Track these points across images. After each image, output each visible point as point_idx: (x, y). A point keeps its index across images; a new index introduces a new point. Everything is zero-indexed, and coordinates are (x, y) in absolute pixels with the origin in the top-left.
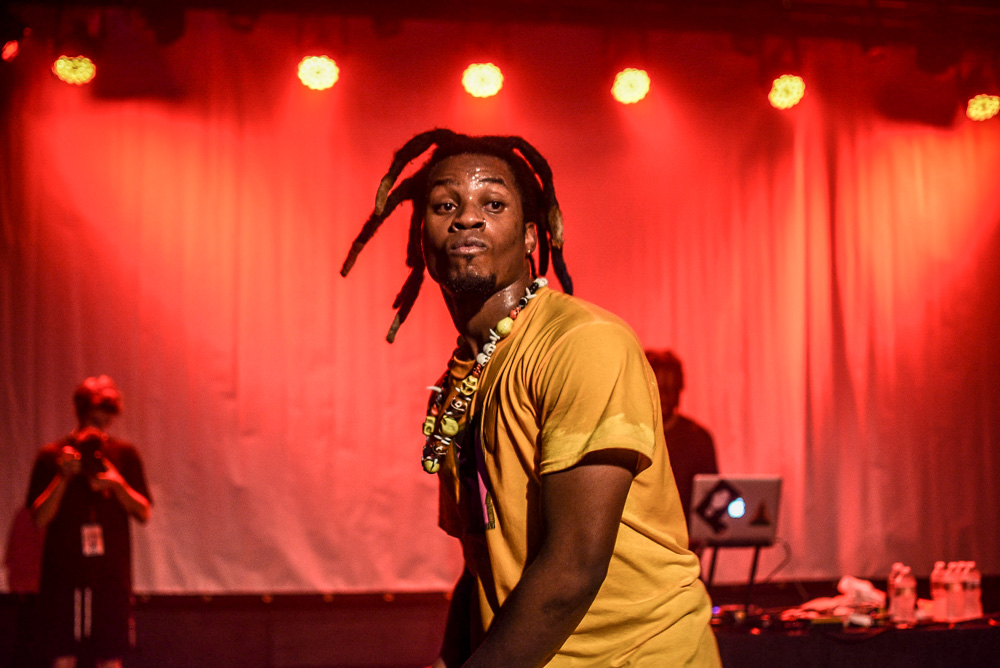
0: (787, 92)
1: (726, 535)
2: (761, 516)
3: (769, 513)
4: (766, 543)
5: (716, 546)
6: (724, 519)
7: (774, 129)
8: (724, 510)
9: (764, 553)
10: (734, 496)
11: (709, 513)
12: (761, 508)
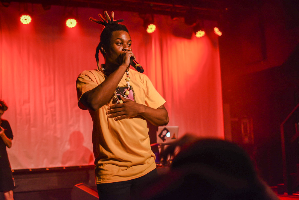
0: (151, 29)
1: (166, 142)
2: (174, 137)
3: (176, 136)
6: (165, 138)
8: (165, 135)
11: (162, 136)
12: (174, 135)
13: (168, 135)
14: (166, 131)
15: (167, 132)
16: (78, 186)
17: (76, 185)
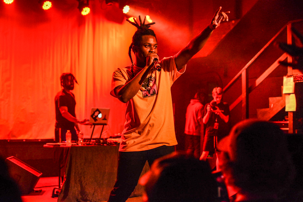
0: (86, 11)
1: (97, 122)
2: (104, 118)
3: (107, 117)
4: (106, 124)
5: (95, 125)
6: (97, 118)
7: (82, 20)
8: (97, 116)
9: (105, 126)
10: (100, 113)
11: (94, 116)
12: (105, 116)
13: (100, 116)
14: (98, 112)
15: (99, 114)
16: (9, 159)
17: (8, 158)
